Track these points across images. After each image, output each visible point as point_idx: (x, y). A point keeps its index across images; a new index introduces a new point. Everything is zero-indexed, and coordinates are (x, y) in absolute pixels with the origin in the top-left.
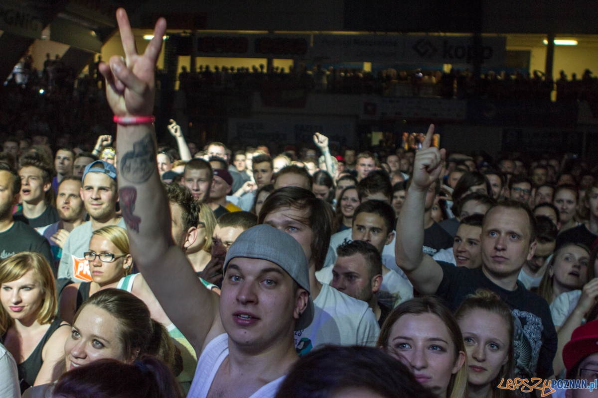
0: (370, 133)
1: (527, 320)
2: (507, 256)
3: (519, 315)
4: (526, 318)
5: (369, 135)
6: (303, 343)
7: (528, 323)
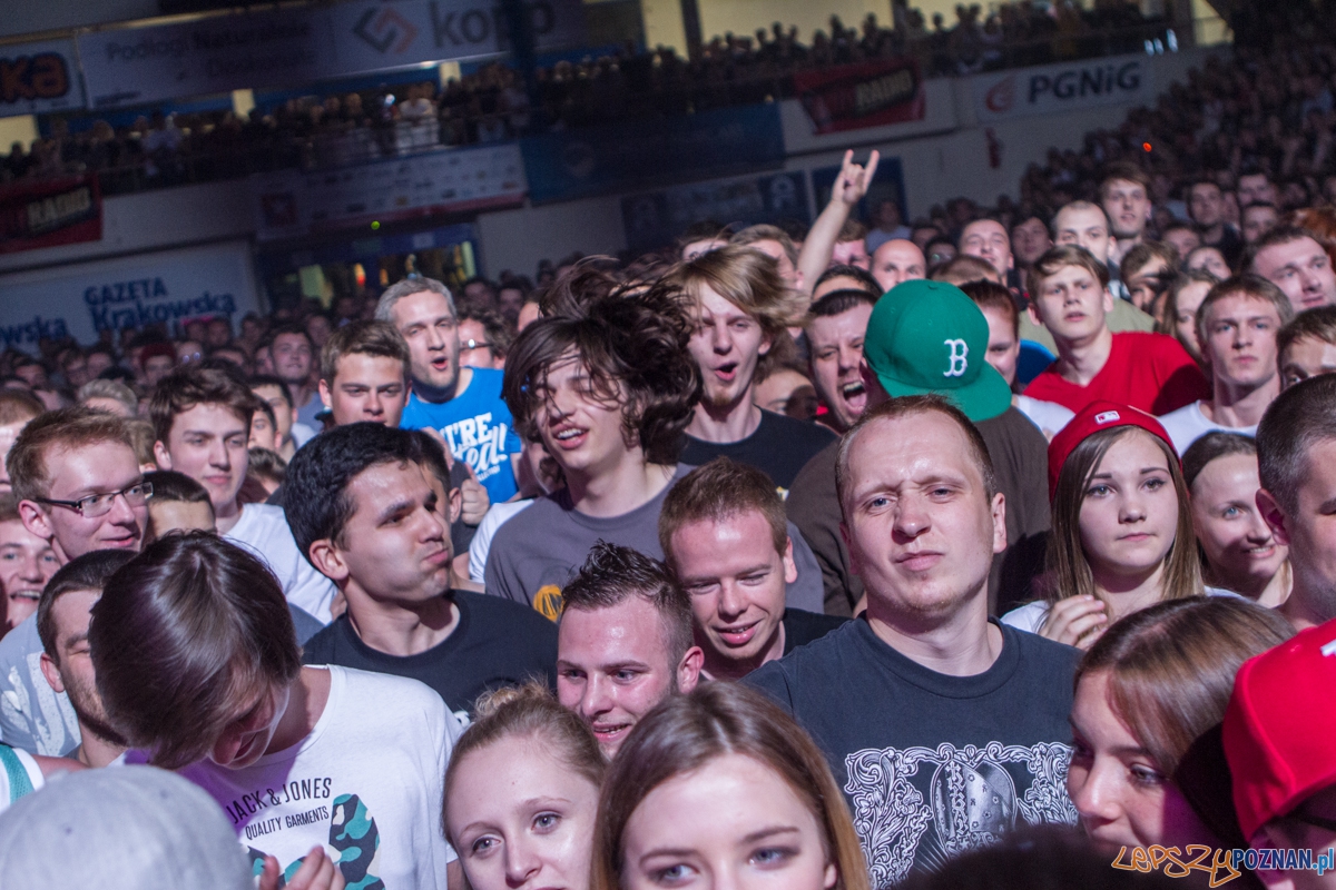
0: (295, 271)
1: (1031, 769)
2: (939, 548)
3: (1004, 758)
4: (1024, 763)
5: (291, 279)
6: (341, 810)
7: (1035, 782)
